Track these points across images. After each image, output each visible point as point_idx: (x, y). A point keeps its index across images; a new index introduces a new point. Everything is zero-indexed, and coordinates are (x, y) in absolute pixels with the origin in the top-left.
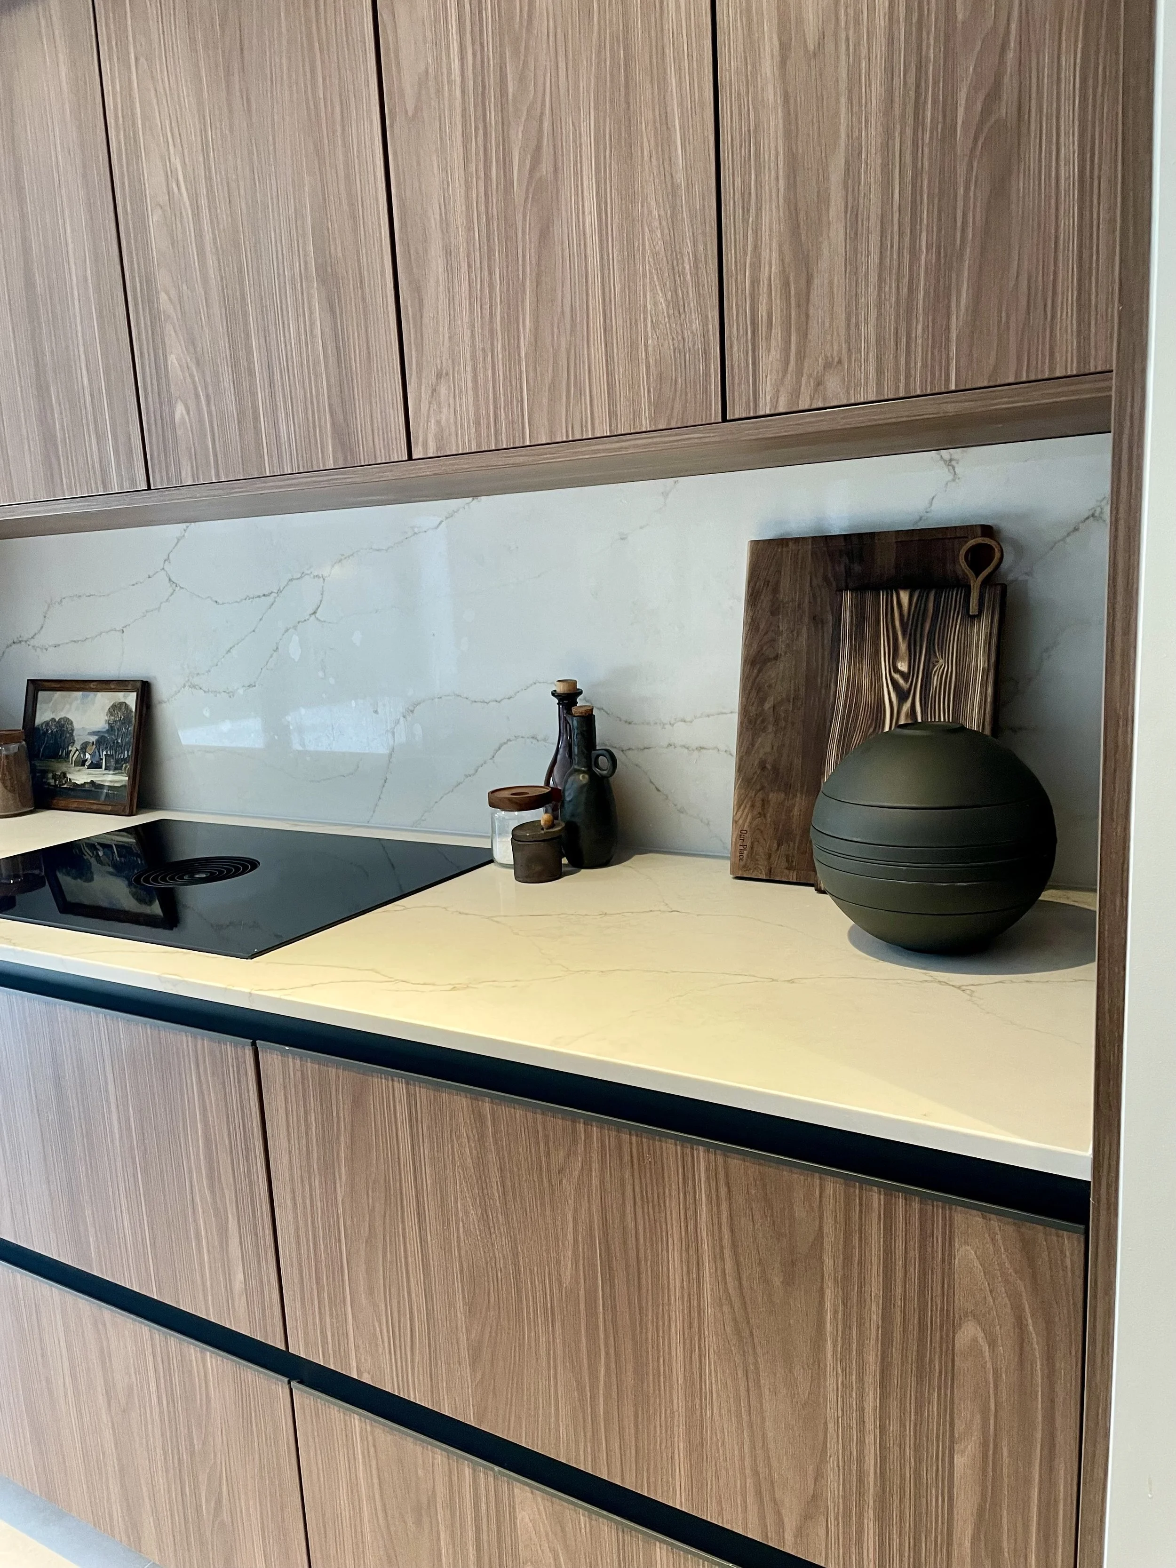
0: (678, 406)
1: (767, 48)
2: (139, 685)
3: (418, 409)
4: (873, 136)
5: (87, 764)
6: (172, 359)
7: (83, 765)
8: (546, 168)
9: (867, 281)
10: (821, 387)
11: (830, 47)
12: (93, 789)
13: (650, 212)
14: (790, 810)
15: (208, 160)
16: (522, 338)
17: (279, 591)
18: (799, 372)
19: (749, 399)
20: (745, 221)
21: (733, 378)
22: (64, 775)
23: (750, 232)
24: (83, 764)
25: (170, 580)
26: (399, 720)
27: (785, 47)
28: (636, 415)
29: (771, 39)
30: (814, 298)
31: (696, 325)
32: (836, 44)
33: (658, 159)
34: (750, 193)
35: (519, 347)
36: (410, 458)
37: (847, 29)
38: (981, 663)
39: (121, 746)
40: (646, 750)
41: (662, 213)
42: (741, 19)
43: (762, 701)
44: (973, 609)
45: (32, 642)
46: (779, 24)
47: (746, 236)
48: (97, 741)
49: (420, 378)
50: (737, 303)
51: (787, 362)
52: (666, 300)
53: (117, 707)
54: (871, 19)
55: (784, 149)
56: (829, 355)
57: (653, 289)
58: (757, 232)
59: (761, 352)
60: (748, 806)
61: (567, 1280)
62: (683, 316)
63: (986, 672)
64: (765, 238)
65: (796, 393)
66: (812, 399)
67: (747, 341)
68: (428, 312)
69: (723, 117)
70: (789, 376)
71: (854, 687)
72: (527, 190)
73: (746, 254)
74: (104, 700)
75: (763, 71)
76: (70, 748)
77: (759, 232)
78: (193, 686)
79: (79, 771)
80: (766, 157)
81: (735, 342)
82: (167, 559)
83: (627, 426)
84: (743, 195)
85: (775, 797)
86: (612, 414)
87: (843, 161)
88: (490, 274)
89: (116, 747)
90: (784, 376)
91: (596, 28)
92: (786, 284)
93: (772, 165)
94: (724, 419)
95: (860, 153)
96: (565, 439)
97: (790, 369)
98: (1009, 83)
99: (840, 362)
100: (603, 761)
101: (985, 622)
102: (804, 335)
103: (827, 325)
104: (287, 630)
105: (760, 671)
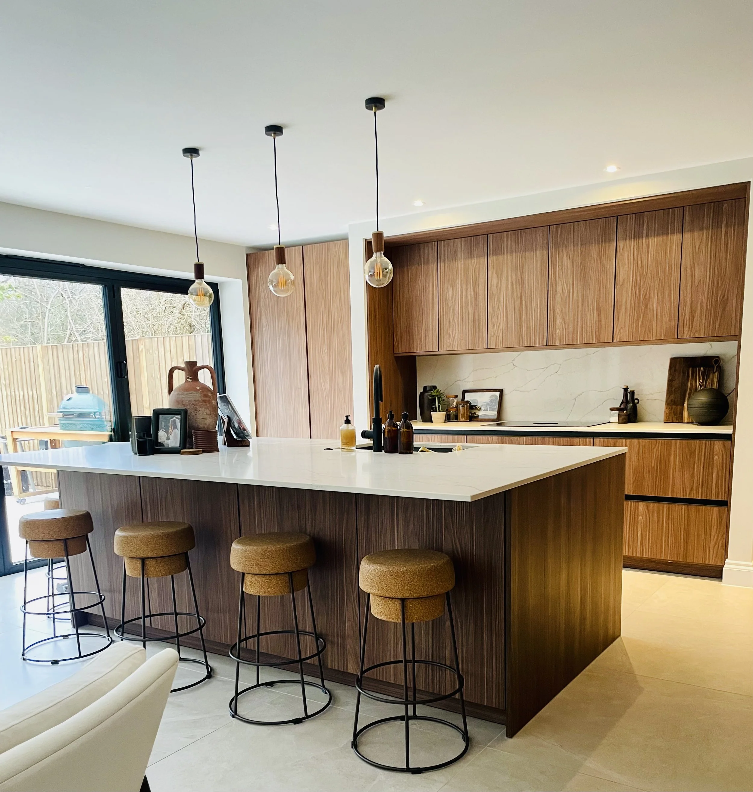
0: (669, 336)
1: (689, 285)
2: (500, 390)
3: (616, 334)
4: (705, 300)
6: (558, 321)
8: (647, 297)
10: (694, 335)
13: (666, 305)
14: (677, 409)
16: (639, 323)
17: (547, 367)
19: (682, 336)
20: (683, 309)
21: (679, 332)
23: (684, 311)
25: (514, 365)
27: (691, 285)
30: (694, 321)
31: (673, 323)
35: (638, 325)
36: (613, 342)
37: (702, 284)
38: (716, 380)
39: (494, 405)
43: (672, 389)
44: (715, 371)
45: (464, 380)
48: (486, 404)
49: (617, 328)
50: (681, 321)
51: (689, 330)
52: (668, 319)
53: (493, 397)
55: (691, 300)
57: (666, 318)
60: (668, 409)
61: (653, 465)
62: (671, 322)
63: (717, 382)
65: (690, 336)
67: (682, 326)
68: (620, 316)
71: (691, 384)
72: (643, 300)
73: (683, 314)
74: (490, 394)
78: (517, 390)
79: (480, 412)
80: (688, 300)
81: (680, 326)
82: (514, 360)
85: (674, 407)
88: (634, 312)
89: (492, 405)
90: (688, 332)
91: (659, 277)
92: (689, 319)
93: (688, 302)
95: (703, 302)
98: (726, 296)
99: (698, 331)
100: (636, 401)
101: (717, 373)
102: (692, 327)
103: (696, 326)
105: (672, 383)
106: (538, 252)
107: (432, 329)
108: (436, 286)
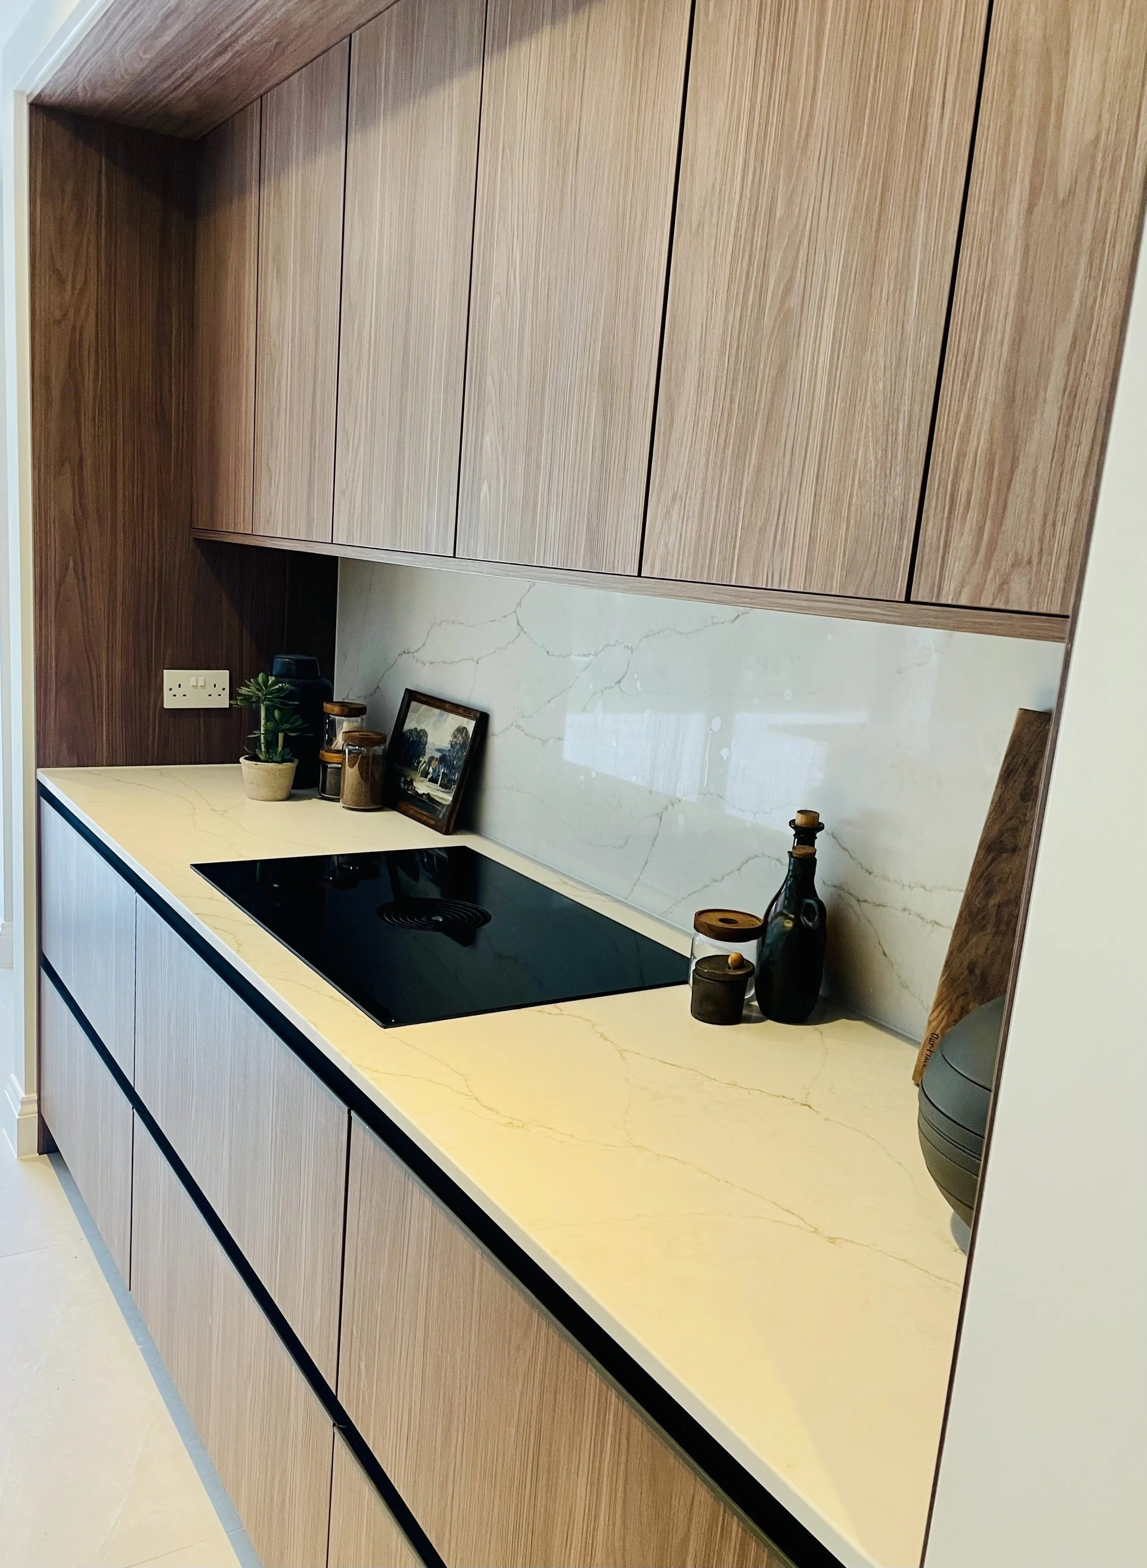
0: (868, 574)
1: (1017, 192)
2: (478, 715)
5: (429, 776)
6: (487, 439)
7: (426, 777)
8: (794, 301)
9: (1072, 474)
10: (1005, 587)
11: (1081, 194)
12: (427, 801)
13: (877, 361)
15: (539, 254)
16: (746, 474)
17: (597, 654)
18: (987, 565)
19: (934, 584)
20: (963, 384)
21: (923, 557)
22: (412, 781)
23: (966, 398)
25: (518, 623)
26: (667, 806)
27: (1034, 192)
28: (829, 576)
29: (1022, 182)
30: (1016, 485)
32: (1087, 195)
33: (894, 303)
34: (973, 355)
35: (742, 482)
36: (640, 574)
37: (1101, 177)
39: (454, 768)
40: (881, 907)
41: (888, 364)
42: (997, 156)
43: (988, 895)
45: (416, 654)
46: (1033, 163)
47: (960, 401)
48: (440, 758)
50: (940, 476)
51: (977, 551)
52: (876, 459)
53: (461, 730)
54: (1129, 167)
55: (1014, 311)
56: (1020, 551)
57: (866, 447)
58: (972, 398)
59: (955, 534)
60: (946, 1009)
62: (888, 479)
64: (980, 406)
65: (980, 589)
66: (994, 598)
67: (943, 518)
68: (675, 434)
69: (961, 266)
70: (976, 567)
72: (775, 321)
73: (957, 422)
74: (454, 721)
75: (1009, 218)
76: (421, 759)
77: (974, 399)
78: (518, 727)
79: (422, 781)
80: (996, 315)
81: (931, 519)
82: (519, 604)
83: (820, 586)
84: (966, 356)
86: (809, 570)
87: (1071, 333)
88: (731, 401)
89: (451, 767)
90: (972, 565)
91: (862, 154)
92: (991, 464)
93: (1000, 325)
94: (908, 600)
95: (1090, 326)
96: (764, 587)
97: (978, 560)
99: (1029, 562)
102: (999, 522)
103: (1024, 516)
104: (595, 694)
105: (994, 860)
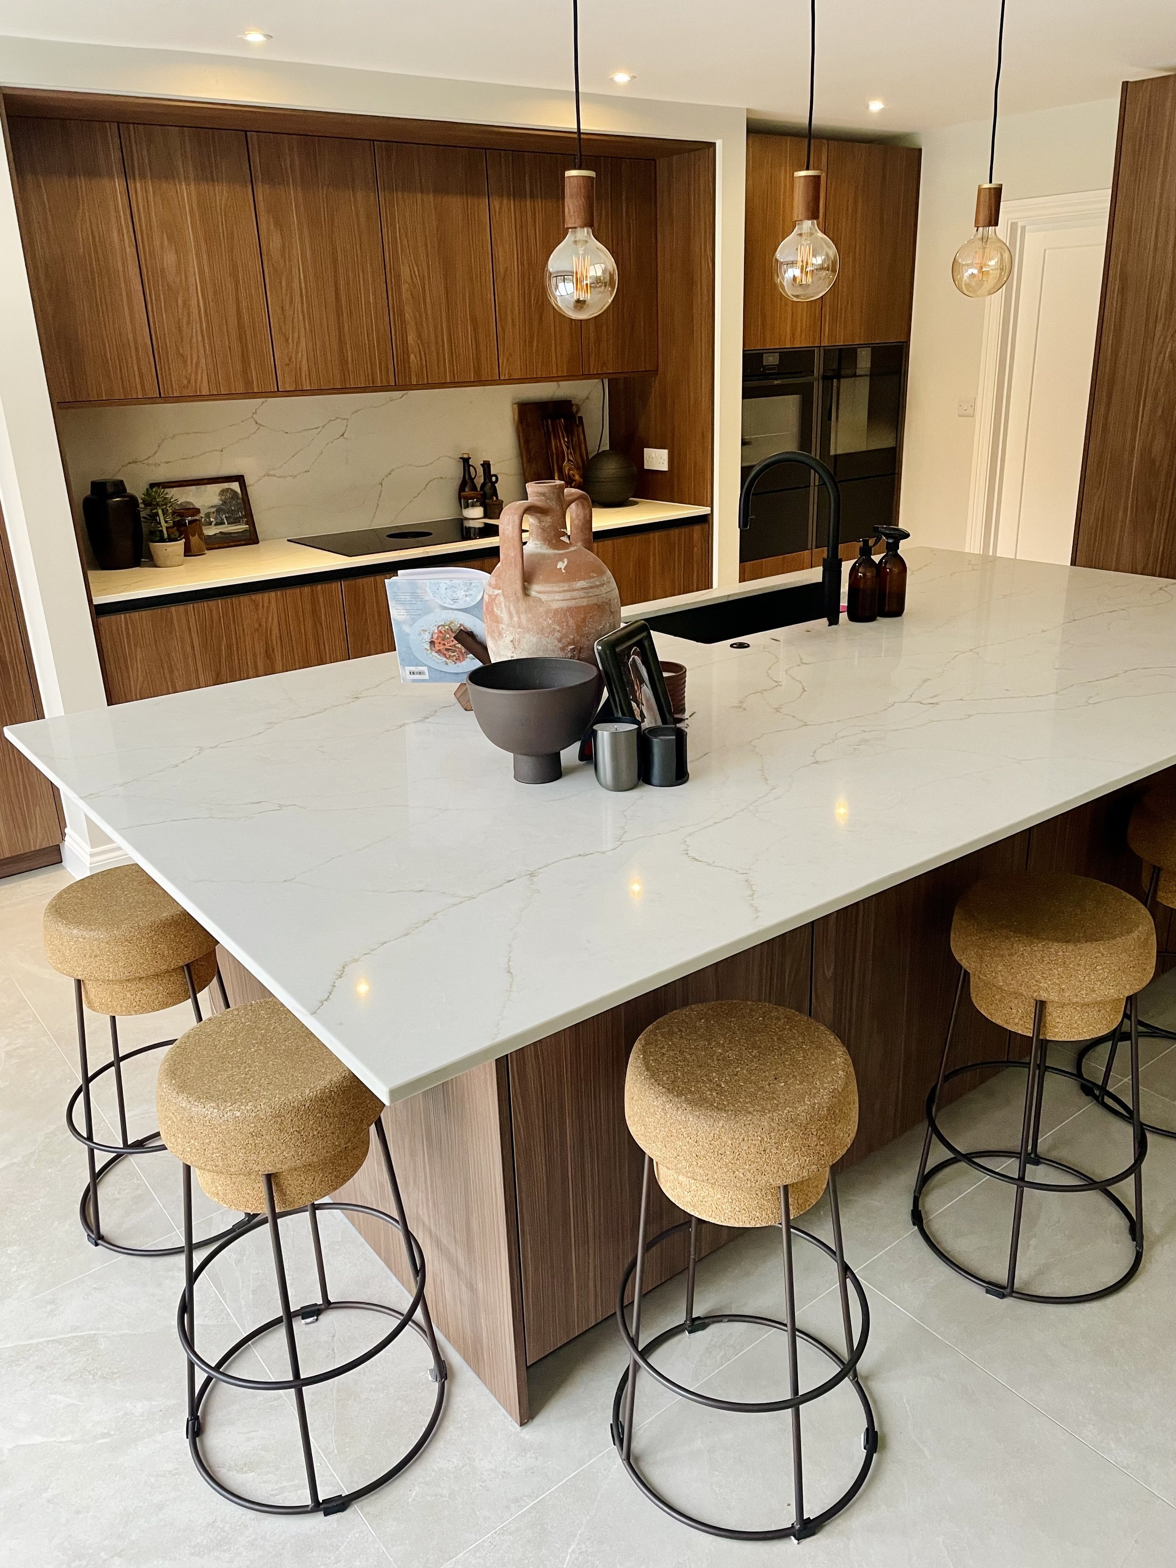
2: (237, 478)
5: (214, 523)
6: (411, 339)
12: (221, 536)
17: (323, 427)
24: (210, 523)
25: (257, 423)
26: (384, 478)
39: (235, 511)
43: (530, 454)
44: (578, 424)
45: (146, 461)
48: (216, 511)
49: (503, 357)
53: (226, 491)
71: (556, 445)
74: (213, 488)
78: (271, 475)
79: (209, 528)
89: (230, 512)
100: (494, 479)
101: (580, 427)
106: (359, 195)
107: (135, 342)
108: (129, 237)
